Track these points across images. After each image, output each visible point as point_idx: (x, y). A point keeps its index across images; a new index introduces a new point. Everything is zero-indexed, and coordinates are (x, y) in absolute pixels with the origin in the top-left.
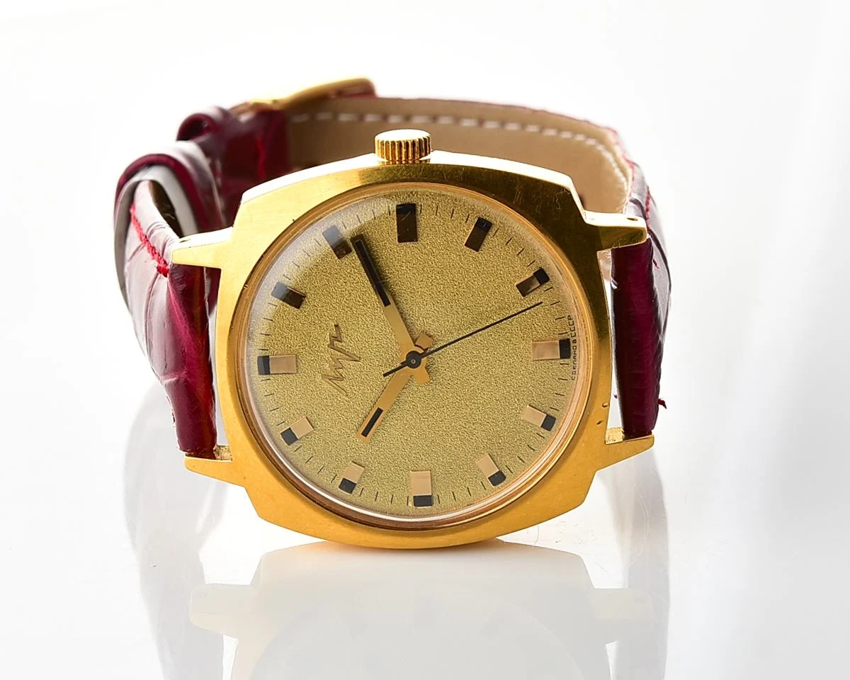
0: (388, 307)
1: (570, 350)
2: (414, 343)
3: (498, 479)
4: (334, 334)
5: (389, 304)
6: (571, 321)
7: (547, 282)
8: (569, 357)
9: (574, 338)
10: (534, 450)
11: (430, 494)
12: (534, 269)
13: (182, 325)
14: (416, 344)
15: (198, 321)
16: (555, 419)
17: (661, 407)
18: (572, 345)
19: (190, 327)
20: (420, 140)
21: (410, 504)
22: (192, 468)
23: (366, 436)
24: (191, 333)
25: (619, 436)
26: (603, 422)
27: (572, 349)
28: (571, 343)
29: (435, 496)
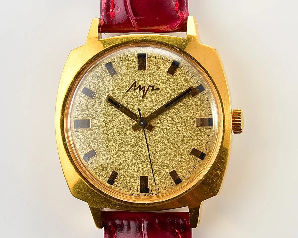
1: (144, 193)
4: (155, 88)
7: (175, 183)
8: (141, 192)
9: (149, 195)
10: (98, 175)
12: (182, 178)
16: (112, 185)
27: (144, 194)
28: (147, 194)
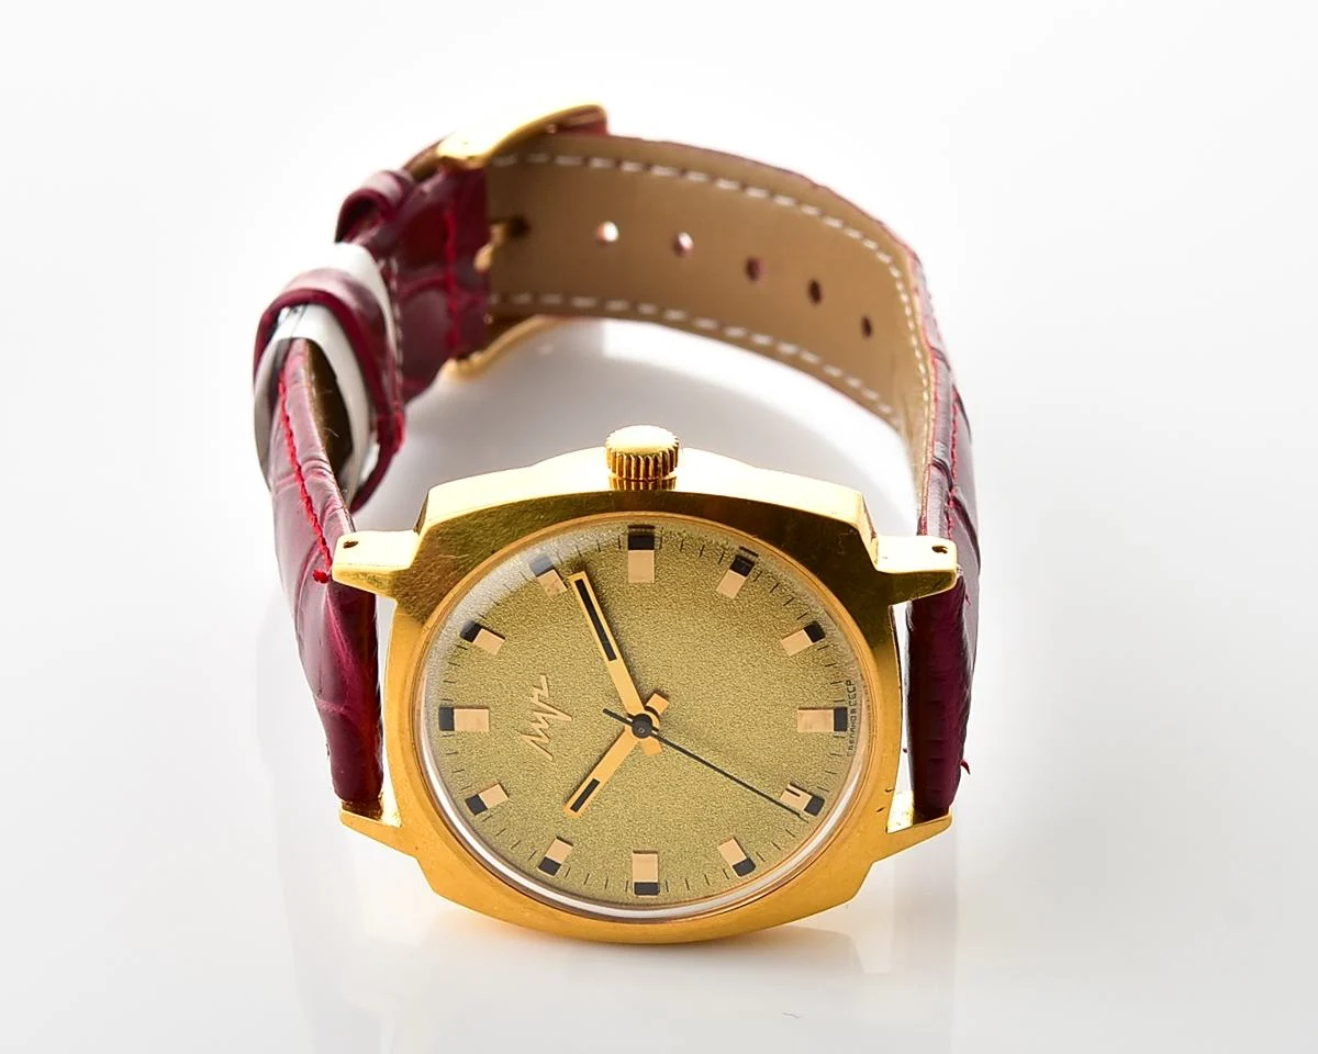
0: (613, 662)
1: (847, 720)
2: (644, 704)
3: (745, 868)
5: (615, 658)
6: (851, 689)
8: (846, 729)
9: (853, 708)
10: (794, 836)
11: (656, 881)
12: (806, 622)
13: (345, 655)
14: (648, 705)
15: (366, 647)
16: (824, 801)
17: (963, 769)
18: (850, 715)
19: (354, 656)
20: (664, 453)
21: (629, 891)
22: (350, 825)
23: (576, 811)
24: (355, 662)
25: (907, 821)
26: (884, 810)
27: (850, 720)
28: (850, 713)
29: (662, 882)
